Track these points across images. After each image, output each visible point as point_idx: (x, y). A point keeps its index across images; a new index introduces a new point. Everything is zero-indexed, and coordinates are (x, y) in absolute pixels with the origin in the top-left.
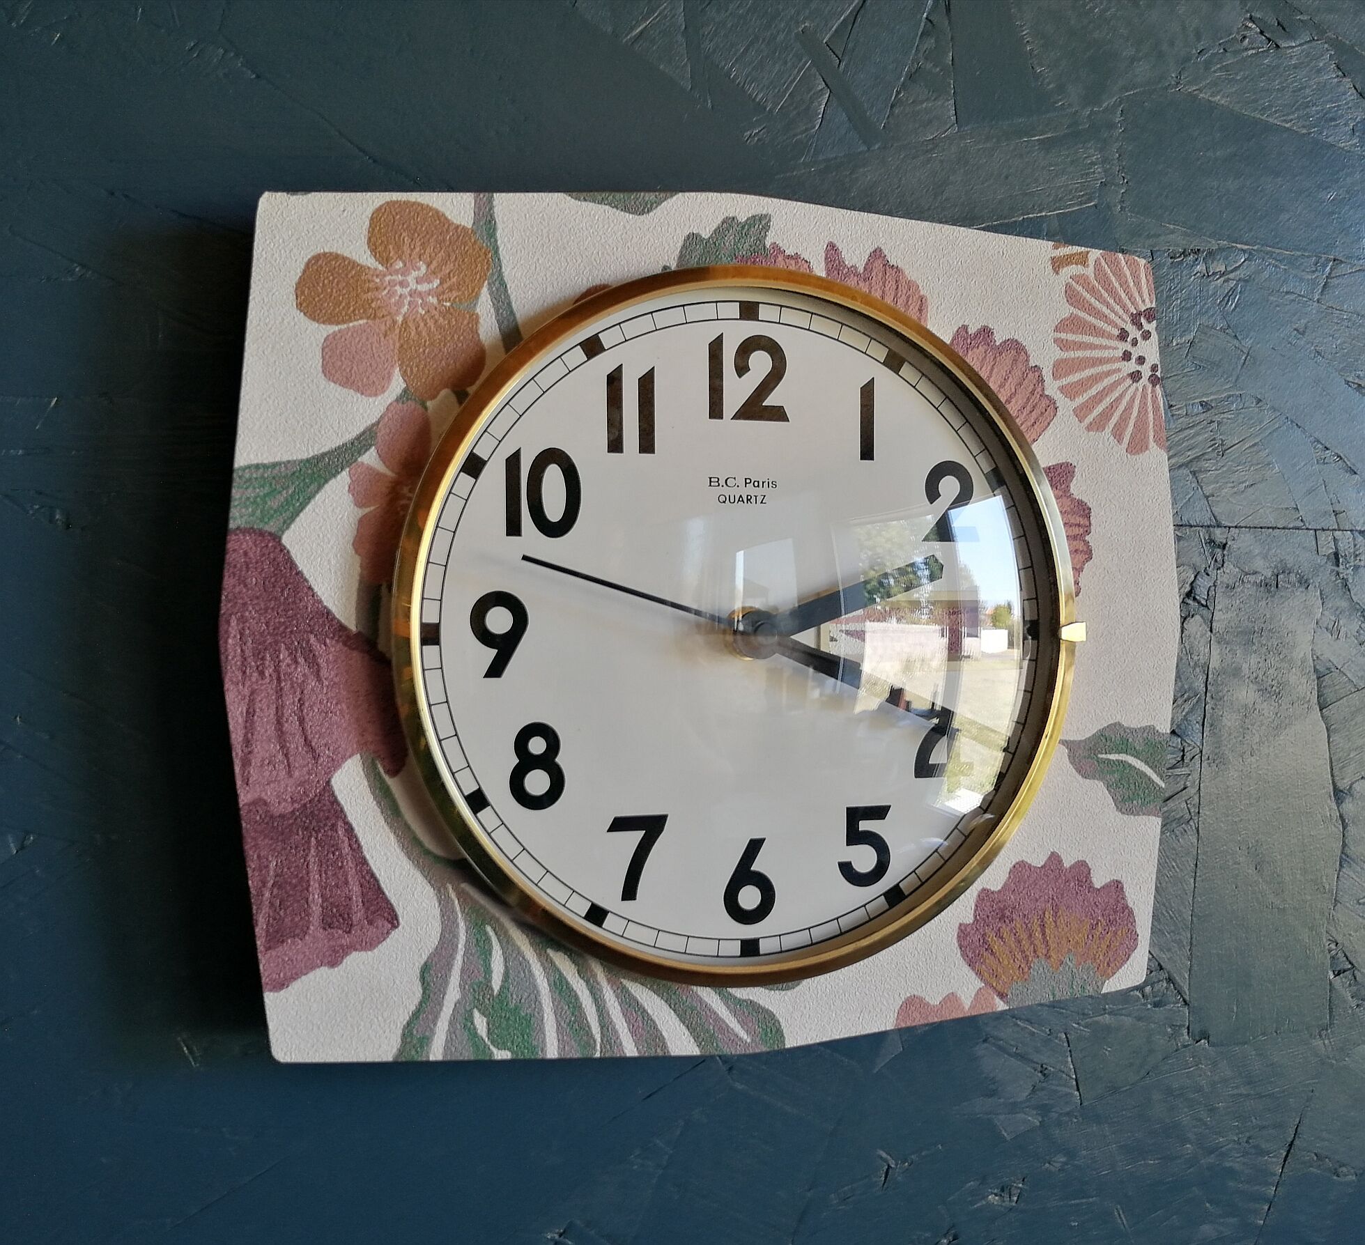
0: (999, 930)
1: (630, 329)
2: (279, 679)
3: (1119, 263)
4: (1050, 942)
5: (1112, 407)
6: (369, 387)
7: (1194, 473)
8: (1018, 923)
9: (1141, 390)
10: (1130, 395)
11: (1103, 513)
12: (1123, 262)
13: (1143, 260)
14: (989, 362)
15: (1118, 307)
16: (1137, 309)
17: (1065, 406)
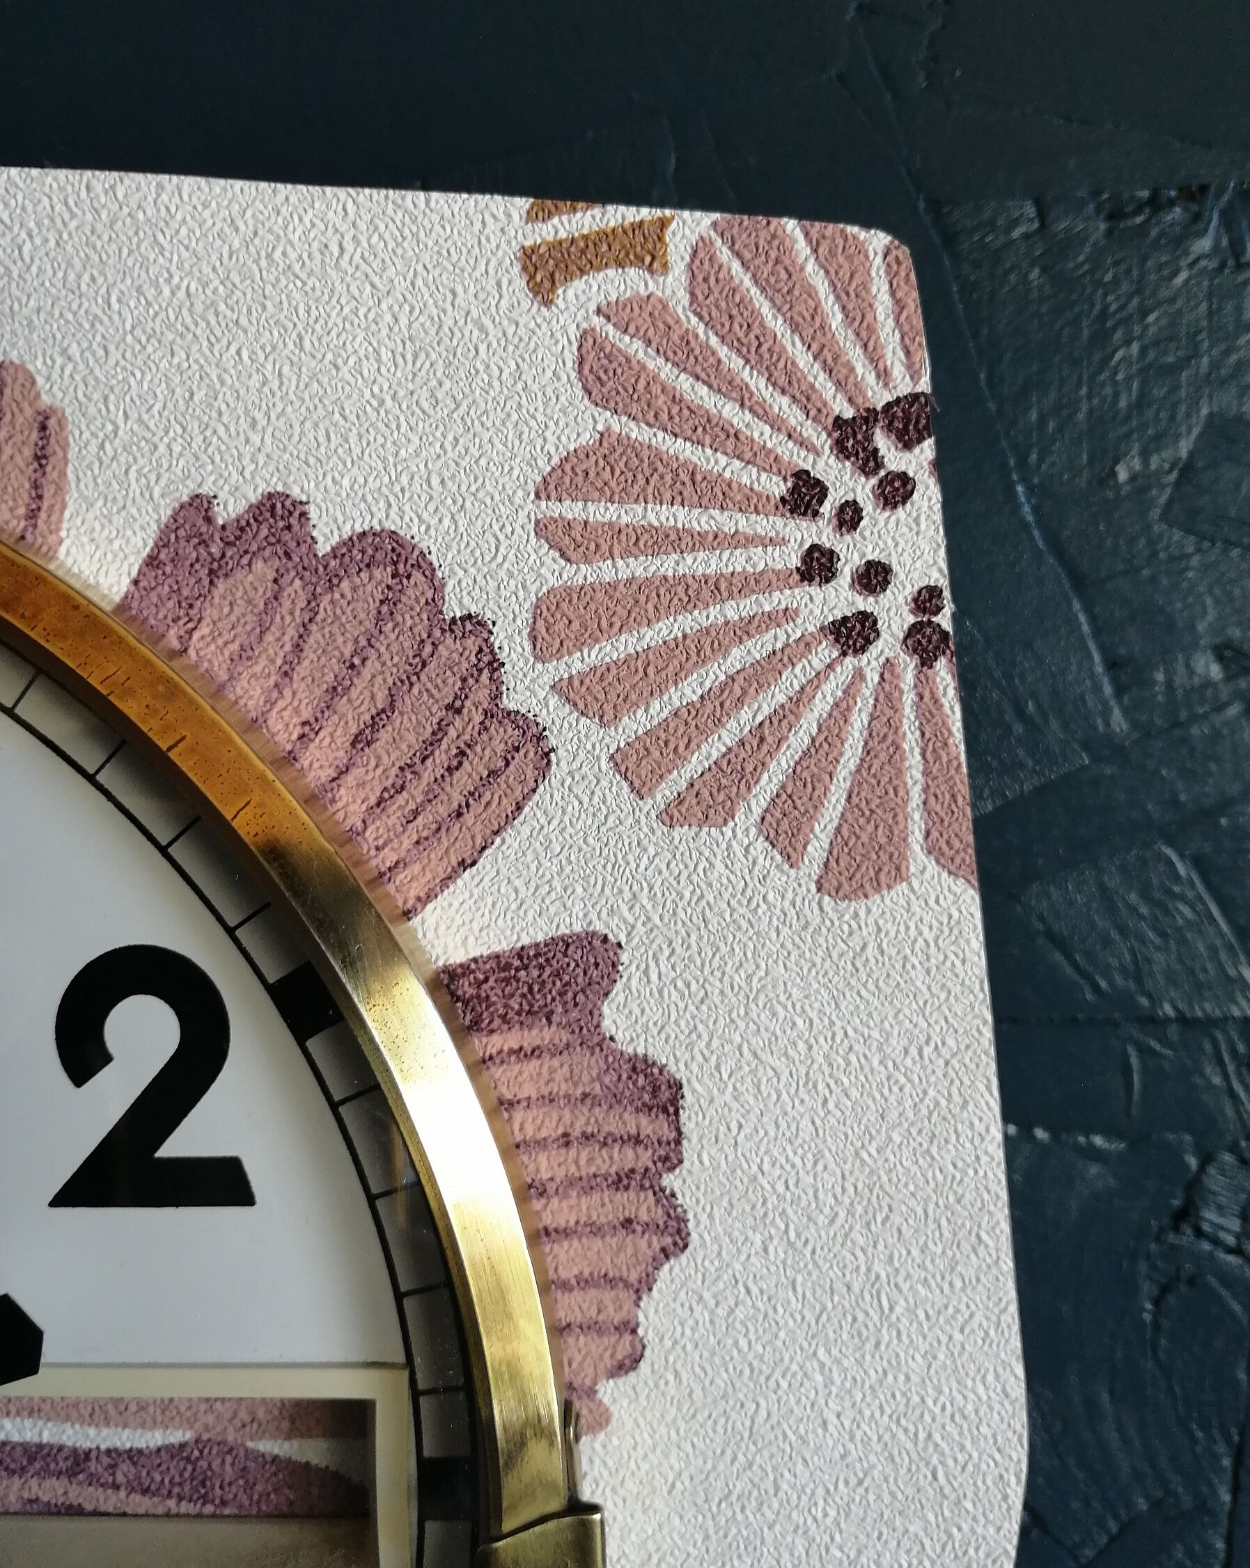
3: (784, 250)
5: (764, 740)
9: (877, 679)
10: (830, 700)
11: (728, 1097)
12: (802, 247)
13: (881, 235)
14: (292, 613)
15: (785, 401)
16: (860, 400)
17: (579, 745)
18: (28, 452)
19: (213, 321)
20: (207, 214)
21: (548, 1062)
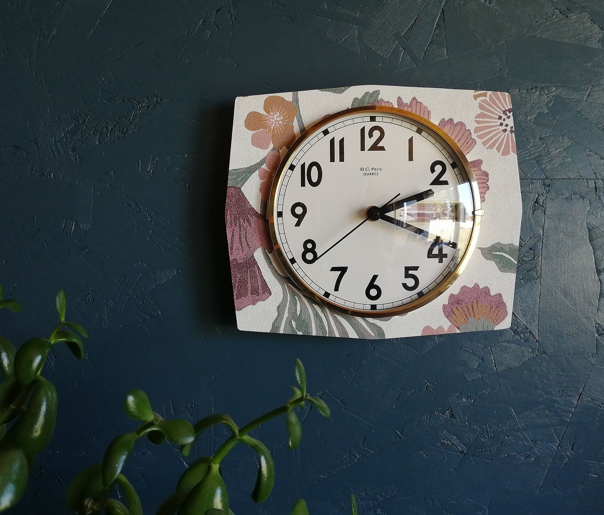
0: (457, 307)
1: (337, 127)
2: (240, 227)
3: (498, 94)
4: (475, 312)
5: (496, 141)
6: (264, 147)
7: (537, 161)
8: (464, 305)
9: (507, 135)
10: (503, 137)
11: (493, 175)
12: (500, 94)
13: (507, 93)
14: (452, 129)
15: (498, 109)
16: (505, 109)
17: (479, 141)
18: (427, 114)
19: (445, 102)
20: (444, 92)
21: (476, 172)
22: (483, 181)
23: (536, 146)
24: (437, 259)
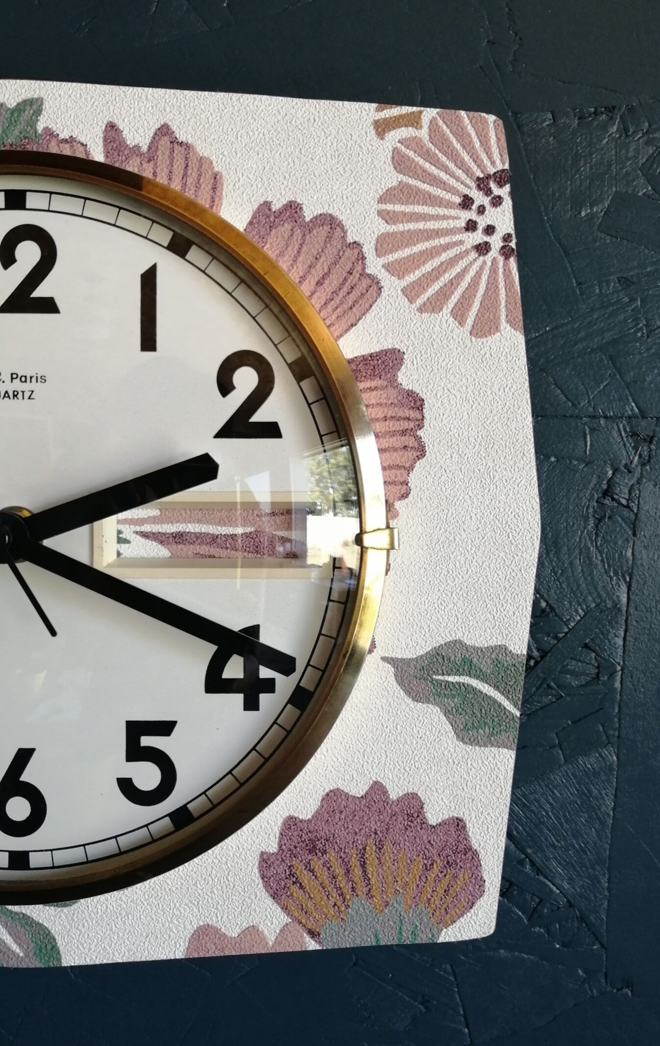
0: (309, 863)
3: (461, 120)
4: (373, 881)
5: (453, 284)
7: (611, 357)
8: (332, 856)
9: (490, 264)
10: (475, 271)
11: (439, 405)
12: (466, 120)
13: (493, 116)
14: (297, 240)
15: (460, 171)
16: (485, 172)
17: (391, 285)
18: (210, 186)
19: (272, 143)
20: (270, 108)
21: (380, 392)
22: (405, 425)
23: (607, 307)
24: (239, 698)
